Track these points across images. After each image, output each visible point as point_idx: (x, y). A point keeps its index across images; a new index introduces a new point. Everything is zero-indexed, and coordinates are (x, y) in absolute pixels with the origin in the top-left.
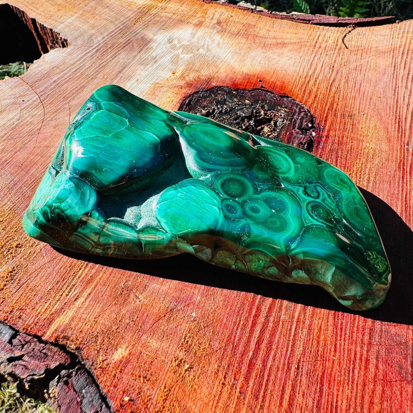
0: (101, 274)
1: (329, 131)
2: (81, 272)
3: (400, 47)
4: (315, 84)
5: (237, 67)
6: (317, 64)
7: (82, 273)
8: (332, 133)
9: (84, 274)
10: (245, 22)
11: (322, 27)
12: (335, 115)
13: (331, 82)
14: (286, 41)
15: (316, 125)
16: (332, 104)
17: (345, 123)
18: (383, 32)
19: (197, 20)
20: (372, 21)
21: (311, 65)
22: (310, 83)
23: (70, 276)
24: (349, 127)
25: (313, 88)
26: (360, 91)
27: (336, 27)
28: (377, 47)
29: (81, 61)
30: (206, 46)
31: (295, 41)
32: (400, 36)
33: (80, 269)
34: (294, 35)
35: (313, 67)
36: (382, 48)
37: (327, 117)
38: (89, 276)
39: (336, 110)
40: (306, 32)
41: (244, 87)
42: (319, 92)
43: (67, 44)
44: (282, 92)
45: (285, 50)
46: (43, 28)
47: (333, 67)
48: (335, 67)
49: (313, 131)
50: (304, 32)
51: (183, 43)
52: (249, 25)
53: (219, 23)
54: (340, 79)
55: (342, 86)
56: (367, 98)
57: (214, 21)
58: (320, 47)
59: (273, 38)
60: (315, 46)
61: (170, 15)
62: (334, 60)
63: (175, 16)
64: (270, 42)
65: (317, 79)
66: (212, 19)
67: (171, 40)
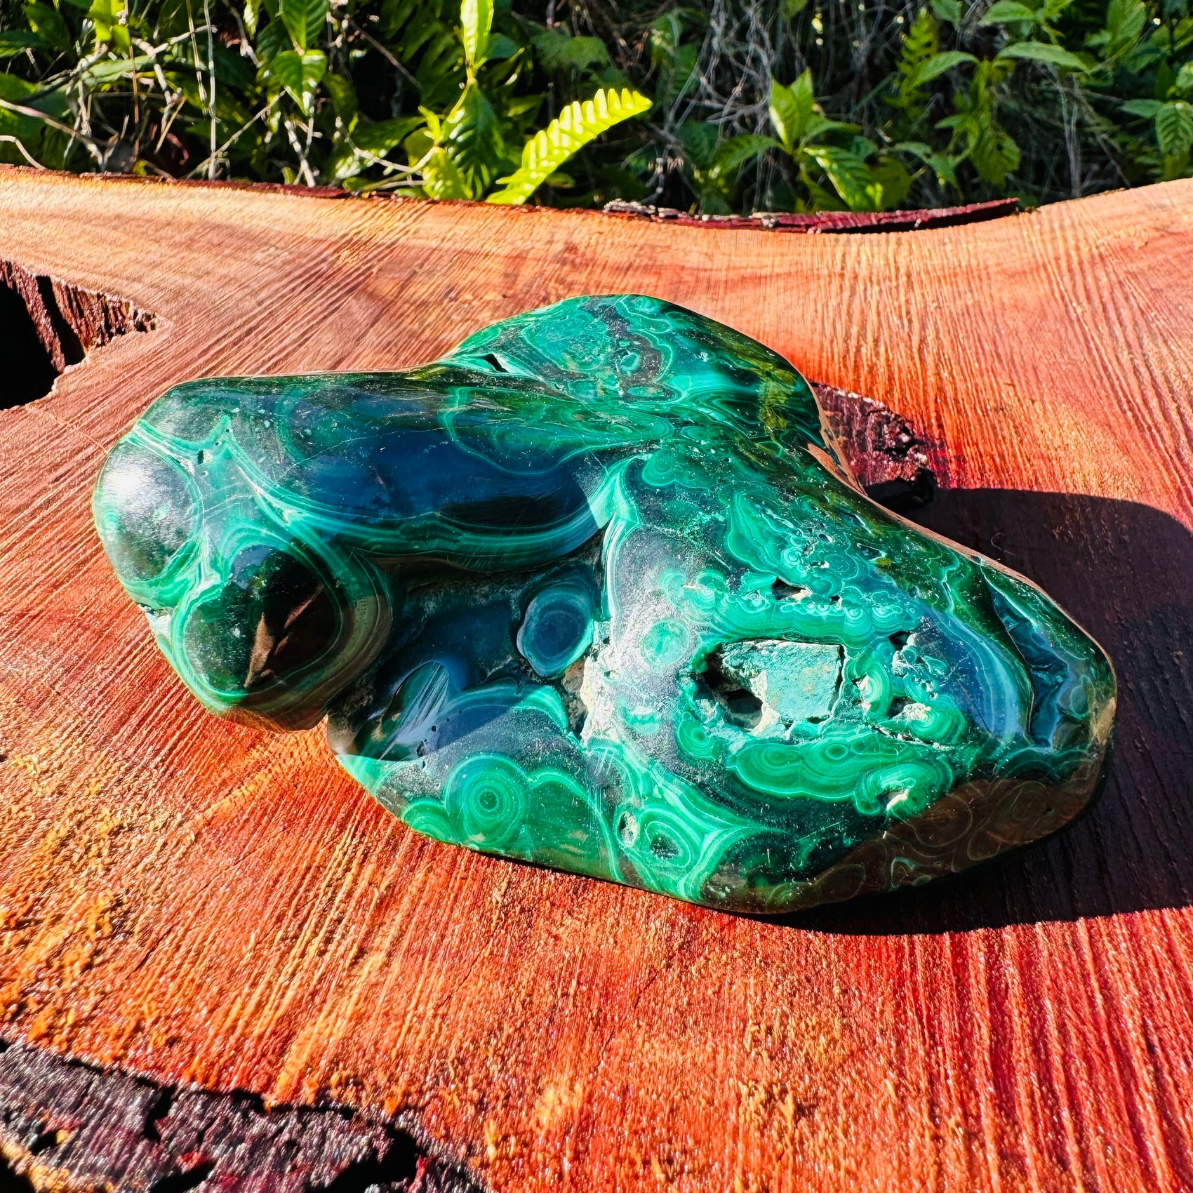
0: (419, 876)
1: (958, 447)
2: (349, 877)
3: (1057, 259)
4: (877, 354)
6: (862, 312)
7: (355, 882)
8: (969, 451)
9: (363, 884)
10: (642, 242)
11: (844, 236)
12: (959, 412)
13: (915, 343)
14: (764, 272)
15: (917, 437)
16: (940, 389)
17: (994, 427)
18: (1002, 233)
19: (510, 247)
20: (965, 214)
21: (849, 314)
22: (863, 350)
23: (316, 896)
24: (1008, 431)
25: (874, 360)
26: (999, 356)
27: (879, 232)
28: (999, 264)
29: (208, 356)
31: (786, 269)
32: (1047, 237)
33: (347, 870)
34: (778, 259)
35: (856, 317)
36: (1012, 264)
37: (938, 419)
38: (383, 887)
39: (956, 401)
40: (809, 250)
42: (896, 369)
43: (153, 327)
45: (770, 290)
46: (75, 296)
47: (908, 313)
48: (913, 312)
49: (916, 451)
50: (801, 249)
51: (488, 297)
52: (653, 248)
53: (571, 248)
54: (938, 338)
55: (948, 350)
56: (1024, 368)
57: (559, 247)
58: (856, 277)
59: (728, 269)
60: (842, 275)
61: (434, 244)
62: (902, 299)
63: (447, 245)
64: (722, 276)
65: (876, 341)
66: (550, 242)
67: (453, 295)
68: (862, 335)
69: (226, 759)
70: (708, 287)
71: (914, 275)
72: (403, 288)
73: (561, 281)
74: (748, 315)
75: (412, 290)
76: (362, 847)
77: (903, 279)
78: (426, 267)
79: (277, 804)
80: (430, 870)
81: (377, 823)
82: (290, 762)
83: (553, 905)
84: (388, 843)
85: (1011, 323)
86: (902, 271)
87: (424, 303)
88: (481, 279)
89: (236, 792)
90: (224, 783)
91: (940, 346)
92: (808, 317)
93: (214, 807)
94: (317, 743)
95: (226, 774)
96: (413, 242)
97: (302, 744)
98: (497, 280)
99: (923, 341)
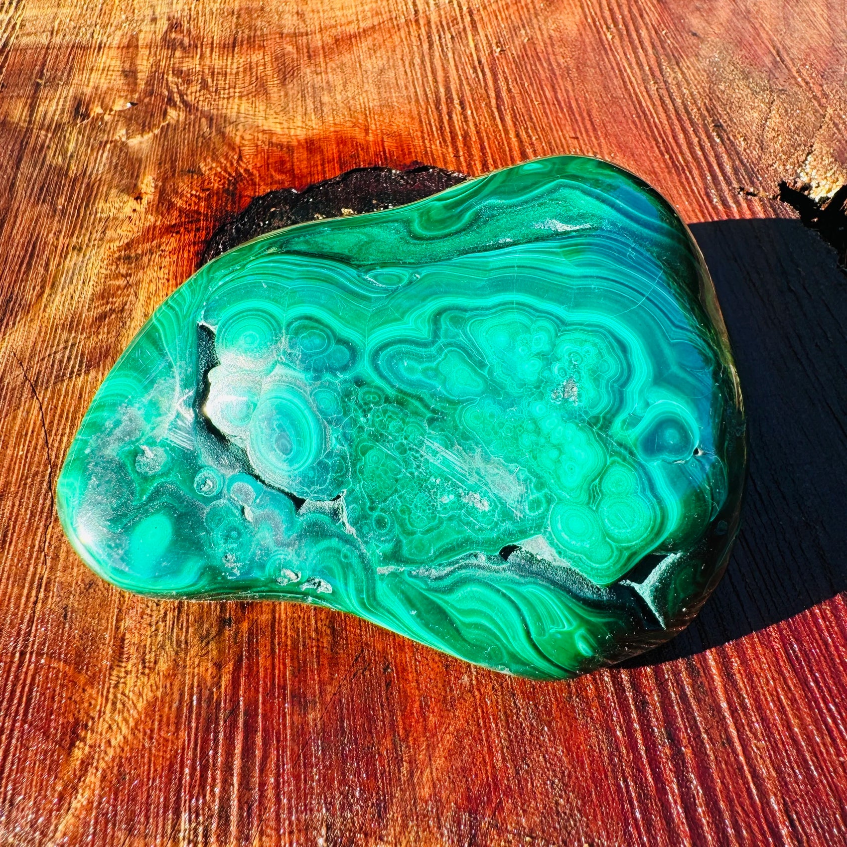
0: (255, 843)
4: (466, 118)
5: (278, 129)
6: (443, 67)
13: (493, 100)
14: (352, 29)
19: (119, 33)
21: (433, 73)
22: (454, 116)
25: (465, 127)
26: (559, 104)
30: (177, 98)
31: (369, 22)
35: (440, 75)
41: (320, 178)
42: (484, 135)
44: (408, 161)
45: (362, 53)
47: (480, 62)
48: (483, 60)
51: (117, 108)
52: (249, 11)
53: (175, 25)
54: (509, 91)
55: (520, 105)
56: (581, 115)
57: (163, 25)
58: (429, 22)
59: (321, 31)
60: (417, 21)
61: (44, 40)
62: (472, 44)
63: (57, 40)
64: (317, 41)
65: (462, 103)
66: (154, 20)
67: (82, 110)
68: (449, 99)
69: (53, 769)
70: (309, 57)
71: (475, 12)
72: (32, 108)
73: (178, 73)
74: (351, 91)
75: (42, 109)
76: (201, 829)
77: (468, 19)
78: (47, 74)
79: (115, 806)
80: (262, 833)
81: (204, 797)
82: (111, 752)
83: (366, 835)
84: (220, 817)
85: (561, 61)
86: (465, 8)
87: (59, 126)
88: (104, 86)
89: (75, 804)
90: (61, 798)
91: (512, 98)
92: (402, 83)
93: (61, 828)
94: (127, 722)
95: (59, 788)
96: (24, 40)
97: (115, 727)
98: (119, 82)
99: (498, 97)
